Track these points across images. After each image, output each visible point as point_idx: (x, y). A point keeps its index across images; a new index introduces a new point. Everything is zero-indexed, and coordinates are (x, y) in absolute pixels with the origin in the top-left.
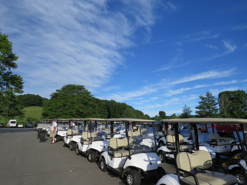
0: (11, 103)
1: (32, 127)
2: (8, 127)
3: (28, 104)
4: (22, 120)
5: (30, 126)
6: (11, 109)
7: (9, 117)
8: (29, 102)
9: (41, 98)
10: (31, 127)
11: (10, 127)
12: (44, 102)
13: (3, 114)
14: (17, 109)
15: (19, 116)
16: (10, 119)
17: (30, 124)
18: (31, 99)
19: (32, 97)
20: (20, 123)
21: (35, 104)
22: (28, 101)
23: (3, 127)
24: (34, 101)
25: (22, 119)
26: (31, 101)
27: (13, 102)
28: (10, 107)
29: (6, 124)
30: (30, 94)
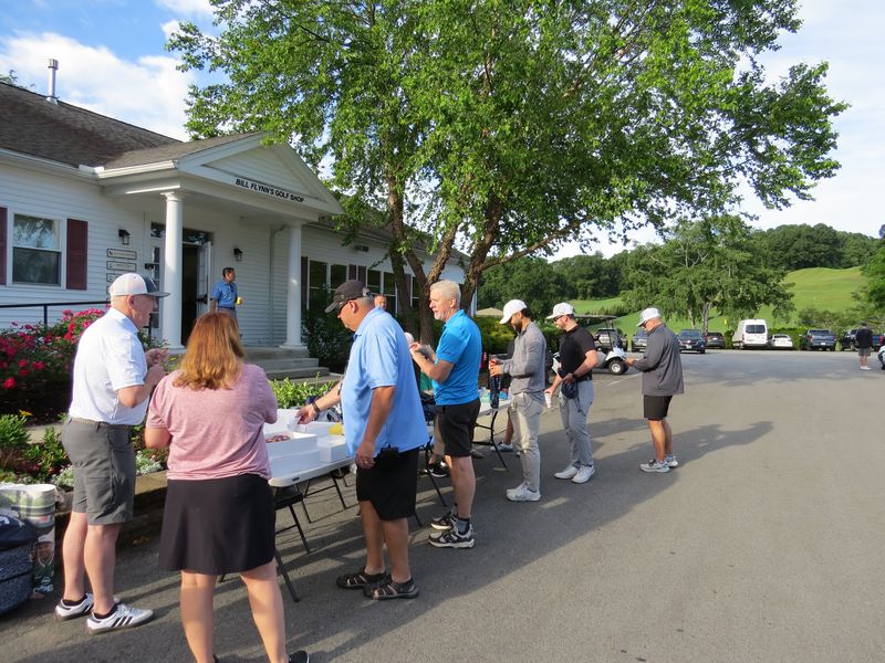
0: (740, 256)
1: (832, 349)
2: (738, 348)
3: (788, 261)
4: (788, 320)
5: (823, 344)
6: (744, 281)
7: (740, 310)
8: (791, 252)
9: (835, 233)
10: (824, 349)
11: (747, 347)
12: (848, 250)
13: (717, 299)
14: (763, 279)
15: (772, 307)
16: (743, 318)
17: (820, 337)
18: (796, 245)
19: (799, 236)
20: (779, 331)
21: (814, 261)
22: (786, 250)
23: (722, 348)
24: (806, 249)
25: (785, 315)
26: (797, 251)
27: (749, 255)
28: (738, 274)
29: (730, 334)
30: (788, 224)
